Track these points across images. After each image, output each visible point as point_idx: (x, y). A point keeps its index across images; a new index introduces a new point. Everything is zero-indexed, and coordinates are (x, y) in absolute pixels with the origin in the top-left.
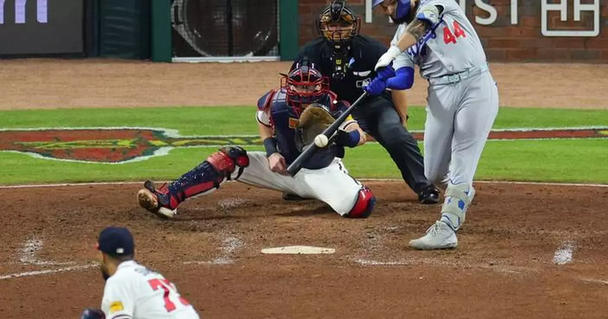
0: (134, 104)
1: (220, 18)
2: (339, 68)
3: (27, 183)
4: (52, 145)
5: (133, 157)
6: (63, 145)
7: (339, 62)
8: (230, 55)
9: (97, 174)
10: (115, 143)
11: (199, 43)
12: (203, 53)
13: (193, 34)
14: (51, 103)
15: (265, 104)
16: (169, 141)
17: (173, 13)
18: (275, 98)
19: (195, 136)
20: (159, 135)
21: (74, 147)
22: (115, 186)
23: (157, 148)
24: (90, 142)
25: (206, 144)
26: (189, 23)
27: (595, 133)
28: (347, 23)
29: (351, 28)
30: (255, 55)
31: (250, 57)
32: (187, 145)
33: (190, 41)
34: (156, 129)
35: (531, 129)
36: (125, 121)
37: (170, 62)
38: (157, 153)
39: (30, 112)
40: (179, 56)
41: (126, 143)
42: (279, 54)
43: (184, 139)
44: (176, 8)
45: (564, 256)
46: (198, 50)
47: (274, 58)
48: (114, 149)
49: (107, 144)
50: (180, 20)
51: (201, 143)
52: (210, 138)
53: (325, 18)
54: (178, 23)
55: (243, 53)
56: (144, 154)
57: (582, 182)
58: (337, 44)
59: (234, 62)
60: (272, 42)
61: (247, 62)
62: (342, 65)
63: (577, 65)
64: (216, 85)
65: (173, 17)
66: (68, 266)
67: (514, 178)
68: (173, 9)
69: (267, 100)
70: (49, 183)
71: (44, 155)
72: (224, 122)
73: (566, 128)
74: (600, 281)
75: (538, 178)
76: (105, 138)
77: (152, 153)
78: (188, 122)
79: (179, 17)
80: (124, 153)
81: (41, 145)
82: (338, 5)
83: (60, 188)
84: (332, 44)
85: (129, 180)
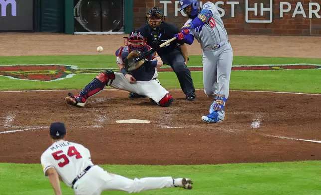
0: (57, 54)
1: (97, 14)
2: (155, 39)
3: (7, 90)
4: (19, 72)
5: (56, 78)
6: (24, 73)
7: (155, 36)
8: (102, 31)
9: (40, 86)
10: (48, 72)
11: (87, 25)
12: (88, 30)
13: (84, 21)
14: (18, 53)
15: (119, 53)
16: (73, 71)
17: (75, 12)
18: (123, 50)
19: (85, 69)
20: (68, 68)
21: (29, 74)
22: (48, 91)
23: (68, 74)
24: (36, 71)
25: (90, 72)
26: (82, 16)
27: (270, 68)
28: (159, 18)
29: (161, 20)
30: (113, 31)
31: (110, 32)
32: (81, 73)
33: (83, 25)
34: (67, 65)
35: (241, 66)
36: (53, 62)
37: (74, 34)
38: (68, 77)
39: (8, 57)
40: (78, 32)
41: (53, 72)
42: (124, 31)
43: (80, 70)
44: (76, 9)
45: (256, 125)
46: (87, 29)
47: (122, 33)
48: (47, 75)
49: (45, 72)
50: (78, 15)
51: (88, 72)
52: (92, 70)
53: (148, 16)
54: (77, 16)
55: (107, 30)
56: (61, 77)
57: (264, 90)
58: (154, 28)
59: (103, 35)
60: (121, 25)
61: (109, 34)
62: (157, 37)
63: (262, 36)
64: (95, 45)
65: (75, 14)
66: (26, 128)
67: (233, 88)
68: (75, 10)
69: (119, 52)
70: (18, 90)
71: (15, 77)
72: (98, 62)
73: (257, 65)
74: (273, 136)
75: (244, 88)
76: (43, 69)
77: (65, 77)
78: (81, 62)
79: (78, 13)
80: (52, 76)
81: (14, 72)
82: (155, 10)
83: (22, 93)
84: (152, 28)
85: (55, 89)
